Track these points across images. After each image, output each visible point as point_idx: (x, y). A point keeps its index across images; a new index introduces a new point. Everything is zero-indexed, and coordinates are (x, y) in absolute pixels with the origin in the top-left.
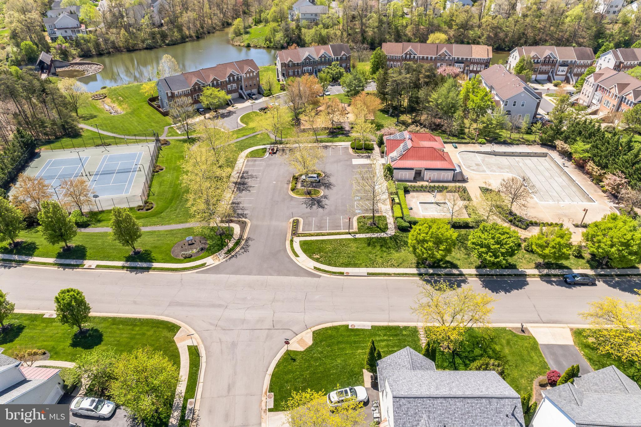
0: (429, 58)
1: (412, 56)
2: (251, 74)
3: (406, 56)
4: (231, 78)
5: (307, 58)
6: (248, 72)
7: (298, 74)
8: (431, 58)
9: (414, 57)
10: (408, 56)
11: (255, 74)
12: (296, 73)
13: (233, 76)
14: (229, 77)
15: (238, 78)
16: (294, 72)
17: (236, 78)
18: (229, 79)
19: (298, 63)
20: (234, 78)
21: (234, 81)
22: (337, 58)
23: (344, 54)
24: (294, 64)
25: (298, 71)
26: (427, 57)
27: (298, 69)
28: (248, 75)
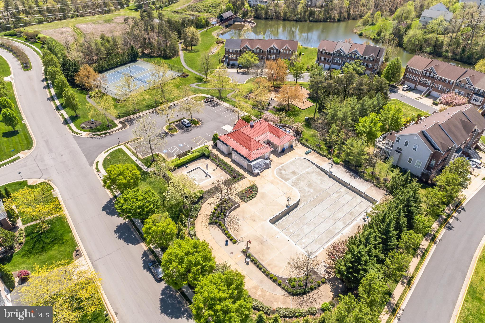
0: (447, 81)
1: (432, 75)
2: (288, 52)
3: (426, 73)
4: (272, 50)
5: (339, 51)
6: (285, 49)
7: (328, 61)
8: (449, 81)
9: (434, 76)
10: (428, 73)
11: (290, 52)
12: (327, 60)
13: (274, 49)
14: (270, 49)
15: (277, 51)
16: (325, 59)
17: (275, 51)
18: (270, 51)
19: (329, 53)
20: (273, 51)
21: (273, 53)
22: (365, 58)
23: (372, 56)
24: (326, 53)
25: (328, 59)
26: (445, 80)
27: (329, 57)
28: (285, 51)
